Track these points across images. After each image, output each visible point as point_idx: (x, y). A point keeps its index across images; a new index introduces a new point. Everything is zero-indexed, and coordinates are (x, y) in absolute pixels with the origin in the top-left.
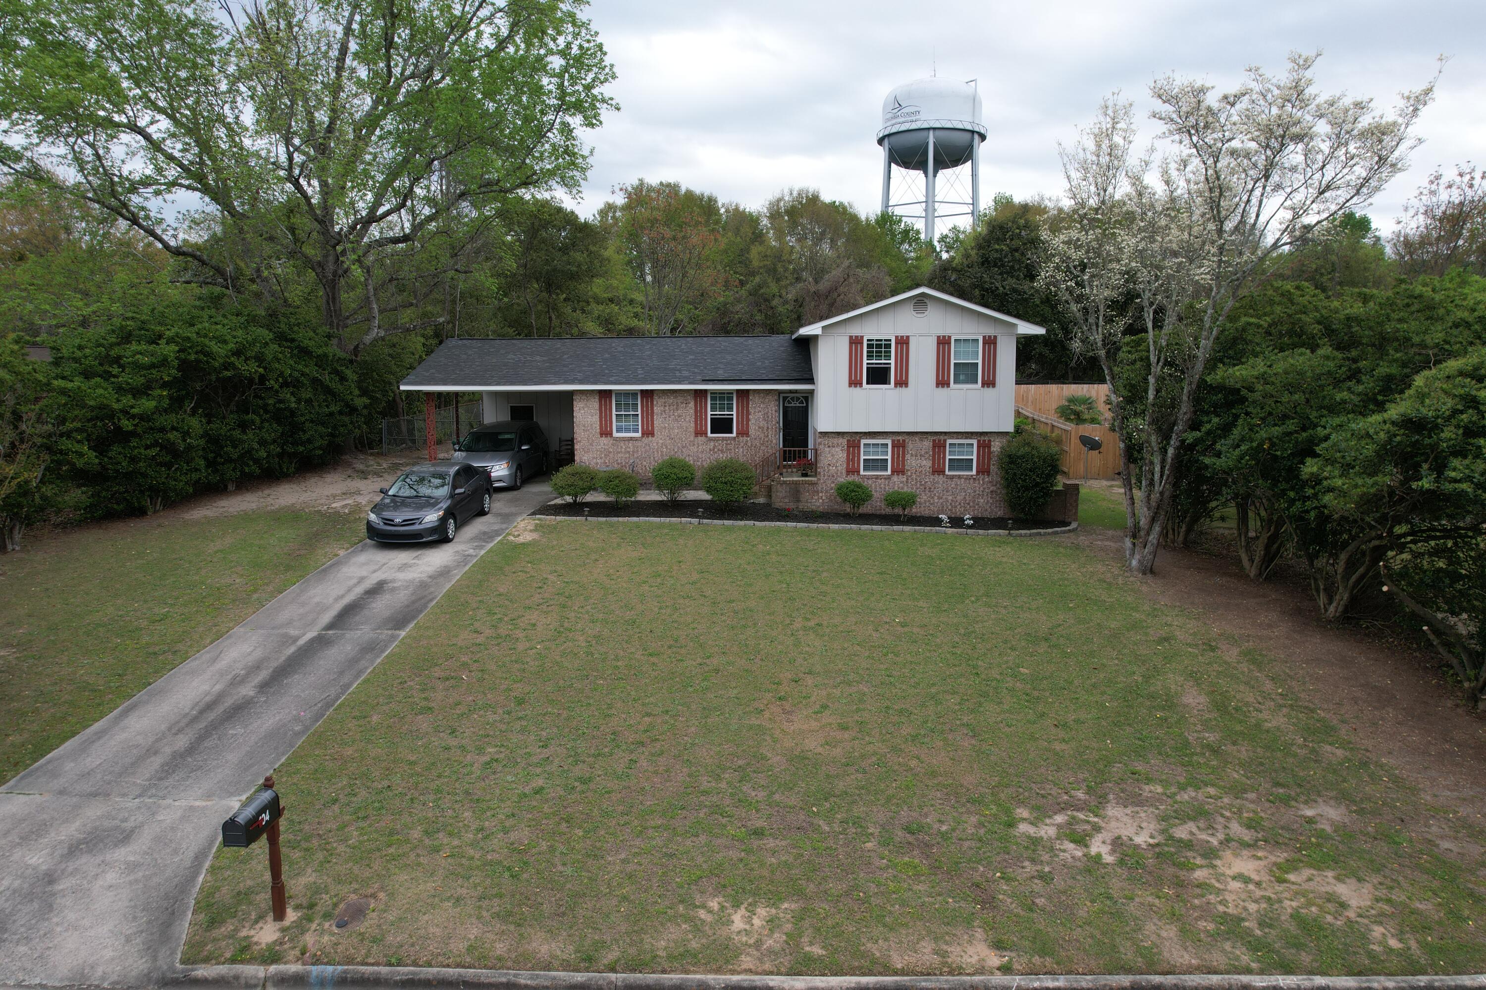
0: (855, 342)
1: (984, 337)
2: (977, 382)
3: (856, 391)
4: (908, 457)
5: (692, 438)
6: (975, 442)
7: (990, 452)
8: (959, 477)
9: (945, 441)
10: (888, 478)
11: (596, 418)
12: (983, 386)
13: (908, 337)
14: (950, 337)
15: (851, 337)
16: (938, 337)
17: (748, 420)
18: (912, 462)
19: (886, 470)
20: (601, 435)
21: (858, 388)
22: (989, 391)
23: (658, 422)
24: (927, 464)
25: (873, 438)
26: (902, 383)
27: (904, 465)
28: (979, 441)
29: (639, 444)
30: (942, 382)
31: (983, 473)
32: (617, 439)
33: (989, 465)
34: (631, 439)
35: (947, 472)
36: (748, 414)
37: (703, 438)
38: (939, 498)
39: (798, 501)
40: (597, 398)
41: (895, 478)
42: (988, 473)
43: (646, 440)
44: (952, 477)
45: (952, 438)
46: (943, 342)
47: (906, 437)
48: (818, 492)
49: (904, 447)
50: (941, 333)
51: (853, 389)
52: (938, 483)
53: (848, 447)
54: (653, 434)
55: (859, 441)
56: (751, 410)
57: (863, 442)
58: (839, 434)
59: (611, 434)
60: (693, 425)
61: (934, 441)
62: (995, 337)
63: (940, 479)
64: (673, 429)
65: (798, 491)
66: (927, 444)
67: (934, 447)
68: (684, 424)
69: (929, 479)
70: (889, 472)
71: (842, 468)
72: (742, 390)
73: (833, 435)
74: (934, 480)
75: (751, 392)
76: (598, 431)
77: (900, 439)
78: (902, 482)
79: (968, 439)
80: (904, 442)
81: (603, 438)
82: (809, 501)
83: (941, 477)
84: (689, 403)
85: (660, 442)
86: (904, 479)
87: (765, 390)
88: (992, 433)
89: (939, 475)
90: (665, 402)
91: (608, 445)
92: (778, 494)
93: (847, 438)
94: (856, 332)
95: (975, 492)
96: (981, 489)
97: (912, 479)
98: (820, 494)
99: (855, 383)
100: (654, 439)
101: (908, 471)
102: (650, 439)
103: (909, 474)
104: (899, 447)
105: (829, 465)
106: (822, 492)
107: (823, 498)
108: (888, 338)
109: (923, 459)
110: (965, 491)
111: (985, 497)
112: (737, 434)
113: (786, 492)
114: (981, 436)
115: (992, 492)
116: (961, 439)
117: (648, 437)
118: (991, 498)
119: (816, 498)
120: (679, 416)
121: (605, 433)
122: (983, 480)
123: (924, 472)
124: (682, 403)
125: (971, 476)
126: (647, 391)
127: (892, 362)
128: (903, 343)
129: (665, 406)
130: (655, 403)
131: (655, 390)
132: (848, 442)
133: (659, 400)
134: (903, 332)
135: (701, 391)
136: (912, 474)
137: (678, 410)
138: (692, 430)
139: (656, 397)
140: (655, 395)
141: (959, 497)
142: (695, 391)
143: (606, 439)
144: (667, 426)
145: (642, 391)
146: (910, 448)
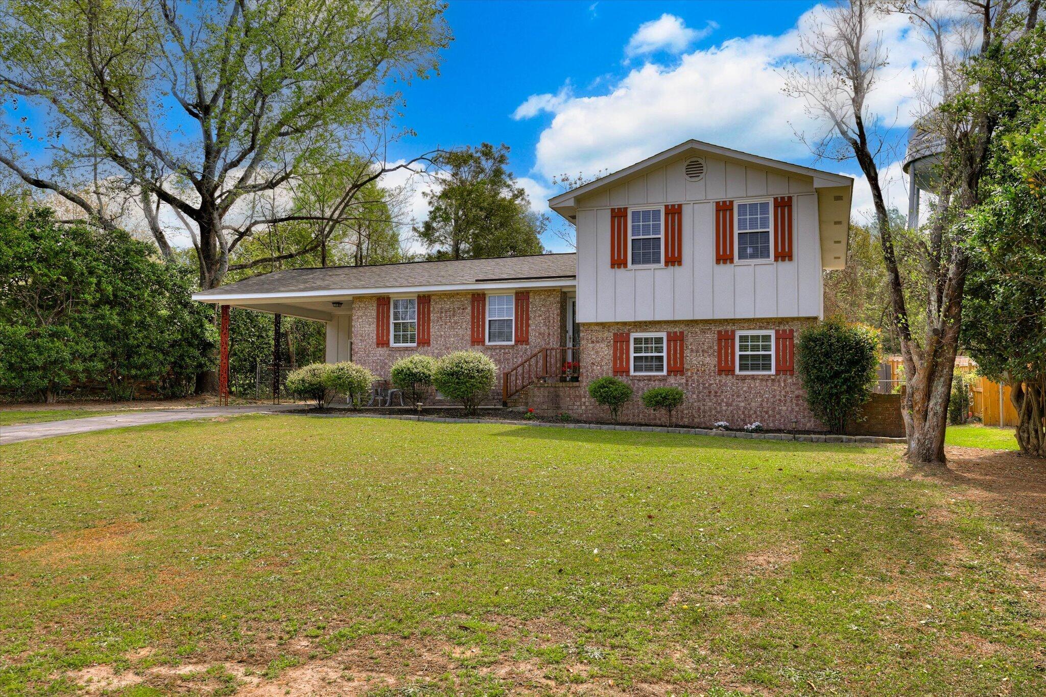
0: (619, 215)
1: (776, 199)
2: (768, 256)
3: (620, 272)
4: (687, 353)
5: (468, 347)
6: (772, 333)
7: (792, 345)
8: (753, 377)
9: (733, 332)
10: (663, 379)
11: (374, 327)
12: (776, 259)
13: (680, 206)
14: (731, 203)
15: (613, 210)
16: (718, 203)
17: (528, 325)
18: (692, 360)
19: (662, 370)
20: (378, 345)
21: (622, 270)
22: (784, 266)
23: (434, 330)
24: (711, 361)
25: (646, 331)
26: (674, 260)
27: (682, 363)
28: (777, 332)
29: (415, 354)
30: (723, 257)
31: (785, 373)
32: (393, 349)
33: (792, 362)
34: (407, 349)
35: (737, 372)
36: (528, 319)
37: (480, 347)
38: (728, 405)
39: (558, 408)
40: (375, 305)
41: (672, 380)
42: (792, 372)
43: (422, 350)
44: (744, 378)
45: (743, 328)
46: (723, 209)
47: (682, 328)
48: (580, 397)
49: (682, 340)
50: (721, 196)
51: (616, 270)
52: (725, 385)
53: (615, 342)
54: (429, 344)
55: (628, 335)
56: (531, 315)
57: (633, 335)
58: (603, 325)
59: (388, 344)
60: (469, 332)
61: (719, 332)
62: (790, 198)
63: (728, 380)
64: (449, 337)
65: (558, 396)
66: (710, 337)
67: (719, 340)
68: (461, 332)
69: (715, 381)
70: (665, 373)
71: (608, 367)
72: (522, 293)
73: (597, 328)
74: (720, 381)
75: (531, 294)
76: (375, 341)
77: (677, 330)
78: (680, 384)
79: (761, 328)
80: (682, 333)
81: (379, 349)
82: (570, 407)
83: (730, 377)
84: (466, 308)
85: (436, 351)
86: (684, 381)
87: (545, 291)
88: (793, 319)
89: (727, 375)
90: (442, 308)
91: (384, 356)
92: (535, 399)
93: (614, 330)
94: (619, 203)
95: (774, 396)
96: (783, 393)
97: (693, 380)
98: (583, 400)
99: (618, 262)
100: (429, 348)
101: (688, 370)
102: (426, 348)
103: (689, 374)
104: (676, 339)
105: (593, 363)
106: (585, 397)
107: (587, 404)
108: (655, 208)
109: (706, 355)
110: (761, 396)
111: (788, 404)
112: (516, 341)
113: (544, 396)
114: (780, 323)
115: (797, 397)
116: (754, 329)
117: (423, 346)
118: (797, 405)
119: (578, 404)
120: (456, 323)
121: (382, 342)
122: (785, 381)
123: (707, 371)
124: (459, 308)
125: (769, 376)
126: (424, 296)
127: (662, 236)
128: (674, 212)
129: (442, 312)
130: (431, 309)
131: (433, 295)
132: (614, 334)
133: (435, 307)
134: (673, 200)
135: (478, 295)
136: (692, 373)
137: (454, 316)
138: (468, 338)
139: (432, 303)
140: (432, 301)
141: (753, 404)
142: (473, 295)
143: (383, 349)
144: (443, 333)
145: (419, 297)
146: (690, 340)
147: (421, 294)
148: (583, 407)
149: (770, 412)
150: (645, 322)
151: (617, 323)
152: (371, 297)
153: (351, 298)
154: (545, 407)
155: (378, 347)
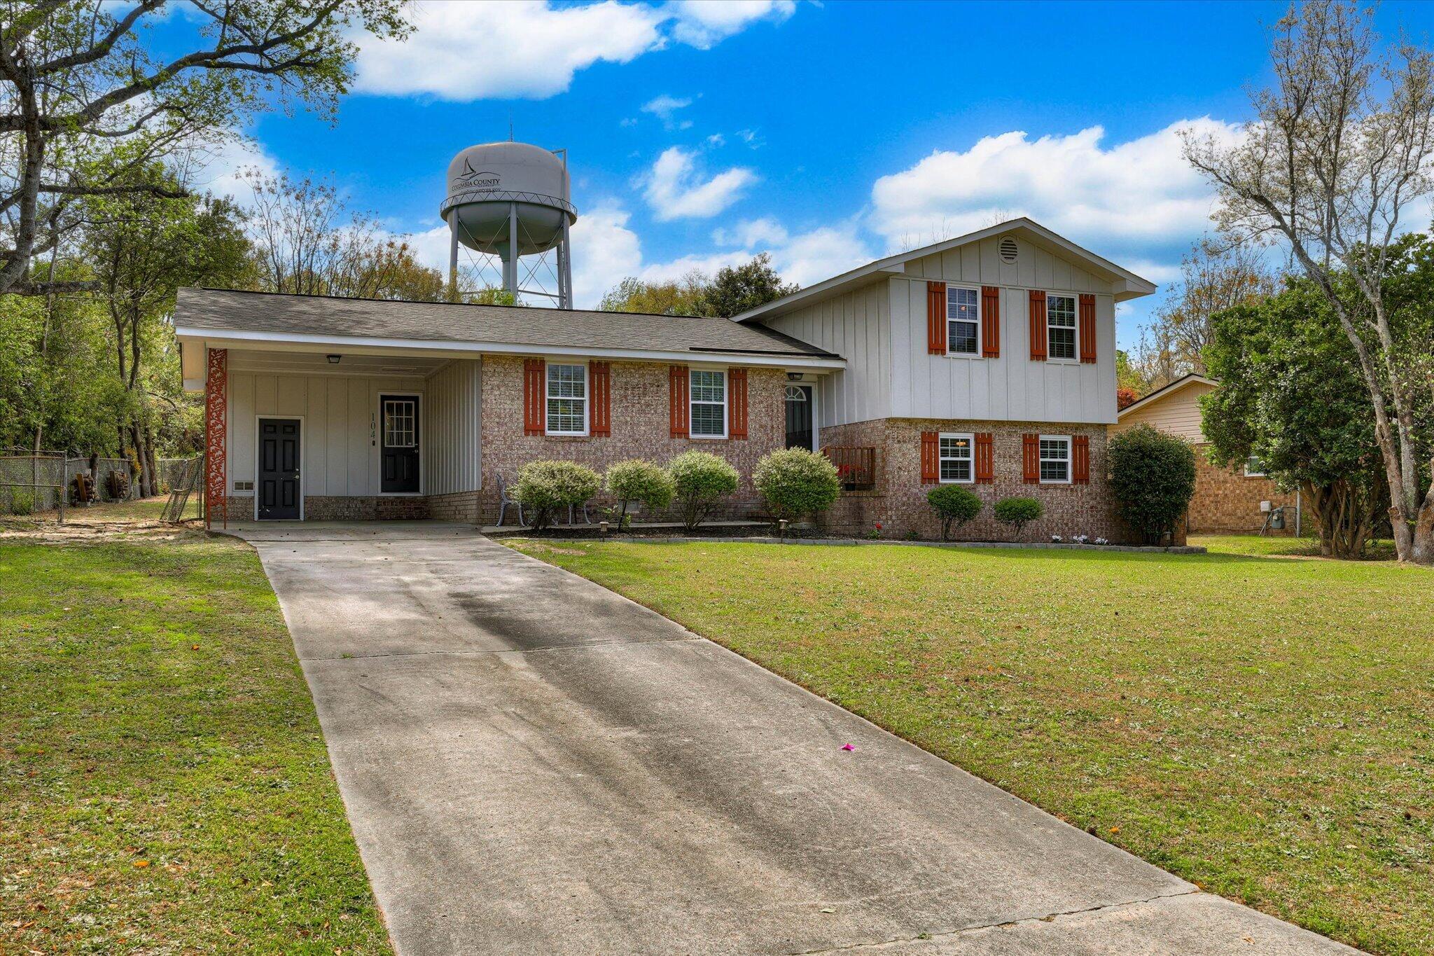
0: (936, 292)
1: (1081, 296)
2: (1075, 357)
3: (937, 359)
4: (995, 458)
5: (666, 440)
6: (1069, 439)
7: (1087, 453)
8: (1055, 487)
9: (1037, 436)
10: (971, 488)
11: (519, 404)
12: (1081, 361)
13: (996, 289)
14: (1043, 293)
15: (929, 283)
16: (1031, 292)
17: (745, 414)
18: (999, 465)
19: (970, 477)
20: (527, 431)
21: (939, 357)
22: (1088, 368)
23: (616, 413)
24: (1017, 468)
25: (953, 431)
26: (992, 351)
27: (991, 470)
28: (1074, 438)
29: (586, 447)
30: (1036, 353)
31: (1080, 481)
32: (551, 440)
33: (1087, 472)
34: (575, 439)
35: (1040, 480)
36: (746, 405)
37: (682, 441)
39: (861, 523)
40: (521, 370)
41: (980, 489)
42: (1087, 483)
43: (596, 442)
44: (1047, 487)
45: (1044, 431)
46: (1036, 298)
47: (991, 428)
48: (885, 509)
49: (990, 444)
50: (1040, 286)
51: (933, 356)
52: (1031, 495)
53: (923, 442)
54: (608, 434)
55: (936, 434)
56: (750, 400)
57: (941, 436)
58: (909, 421)
59: (543, 431)
60: (667, 419)
61: (1024, 435)
62: (1093, 297)
63: (1032, 489)
64: (638, 425)
65: (861, 508)
66: (1017, 441)
67: (1025, 443)
68: (655, 418)
69: (1021, 490)
70: (972, 480)
71: (916, 473)
72: (737, 370)
73: (903, 424)
74: (1026, 490)
75: (749, 373)
76: (522, 425)
77: (985, 431)
78: (989, 494)
79: (1061, 433)
80: (990, 435)
81: (529, 438)
82: (875, 522)
83: (1035, 486)
84: (663, 386)
85: (619, 444)
86: (992, 490)
87: (767, 370)
88: (1087, 425)
89: (1031, 483)
90: (626, 383)
91: (536, 449)
92: (835, 512)
93: (921, 428)
94: (936, 278)
95: (1073, 507)
96: (1080, 504)
97: (1001, 490)
98: (889, 513)
99: (935, 348)
100: (609, 440)
101: (996, 477)
102: (603, 439)
103: (997, 482)
104: (984, 442)
105: (900, 468)
106: (891, 509)
107: (894, 518)
108: (972, 288)
109: (1013, 461)
110: (1062, 508)
111: (1085, 515)
112: (731, 434)
113: (845, 508)
114: (1077, 429)
115: (1092, 507)
116: (1055, 434)
117: (600, 436)
118: (1092, 516)
119: (884, 517)
120: (648, 405)
121: (533, 428)
122: (1081, 491)
123: (1014, 480)
124: (652, 385)
125: (1069, 485)
126: (599, 363)
127: (979, 321)
128: (991, 295)
129: (627, 389)
130: (611, 383)
131: (613, 362)
132: (923, 433)
133: (617, 379)
134: (991, 282)
135: (679, 367)
136: (1000, 481)
137: (645, 395)
138: (666, 426)
139: (613, 374)
140: (612, 371)
141: (1055, 516)
142: (672, 367)
143: (534, 438)
144: (629, 419)
145: (591, 364)
146: (997, 443)
147: (596, 361)
148: (890, 522)
149: (1070, 524)
150: (954, 420)
151: (925, 420)
152: (515, 357)
153: (477, 357)
154: (845, 522)
155: (527, 434)
